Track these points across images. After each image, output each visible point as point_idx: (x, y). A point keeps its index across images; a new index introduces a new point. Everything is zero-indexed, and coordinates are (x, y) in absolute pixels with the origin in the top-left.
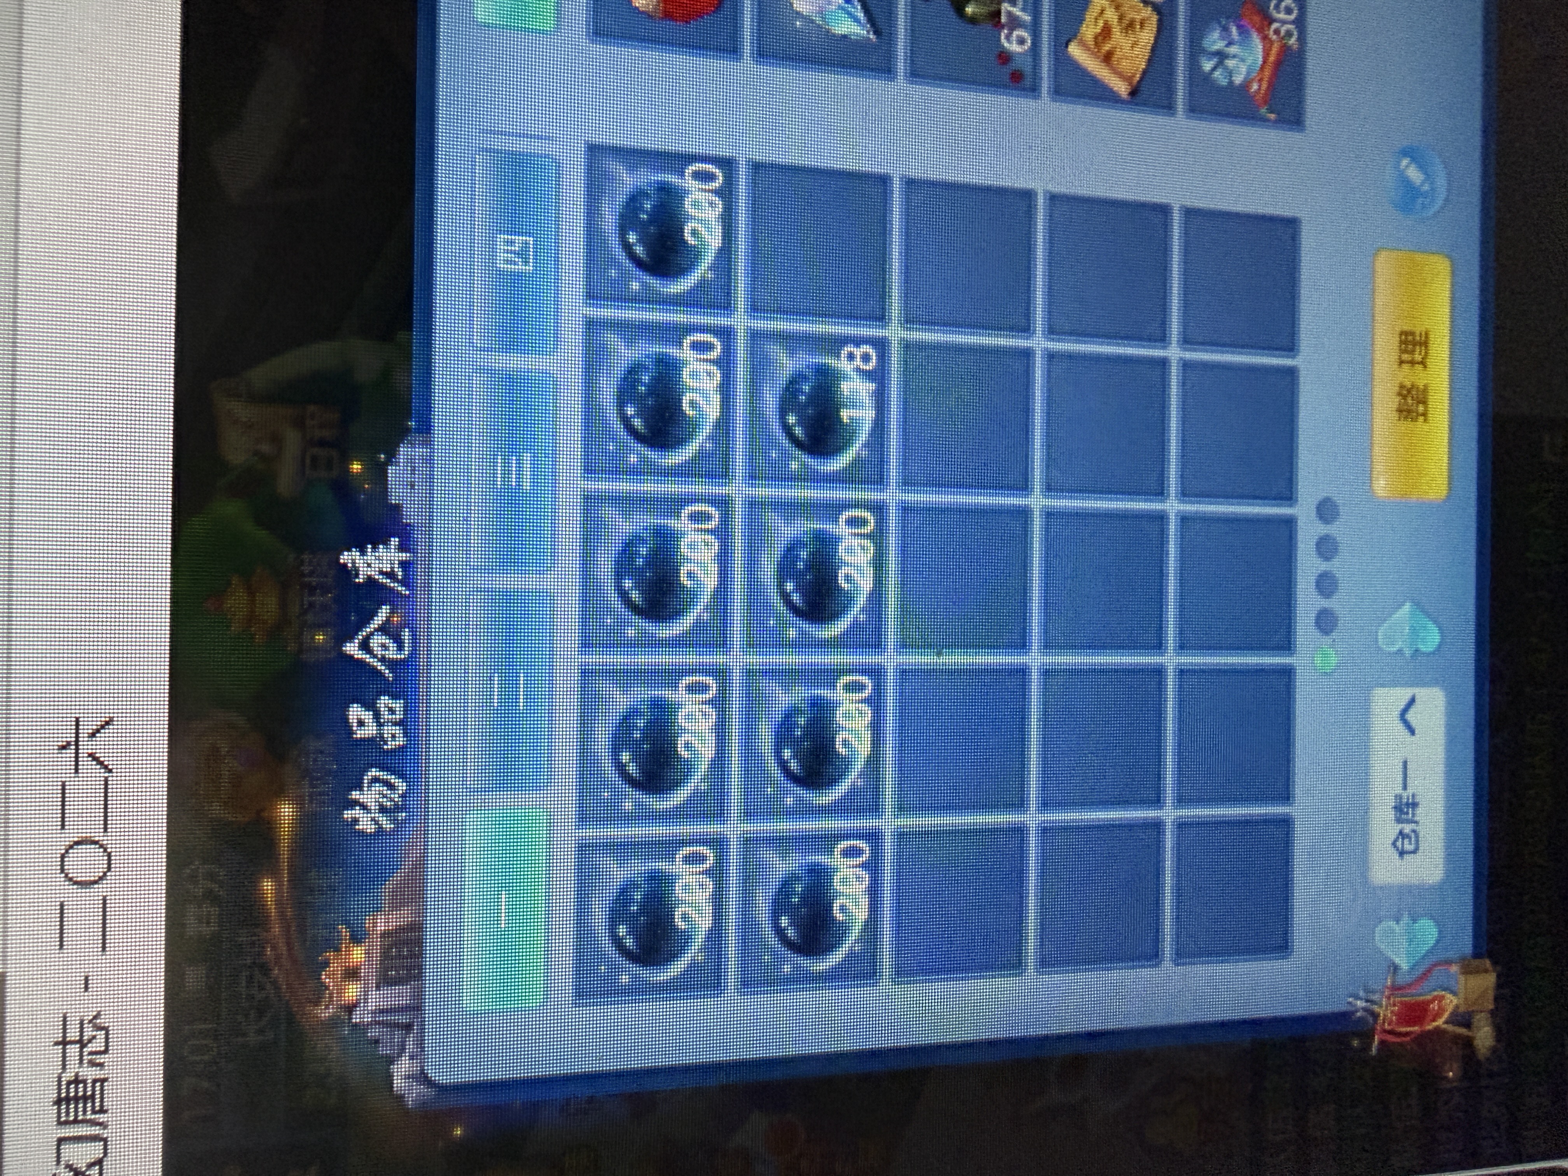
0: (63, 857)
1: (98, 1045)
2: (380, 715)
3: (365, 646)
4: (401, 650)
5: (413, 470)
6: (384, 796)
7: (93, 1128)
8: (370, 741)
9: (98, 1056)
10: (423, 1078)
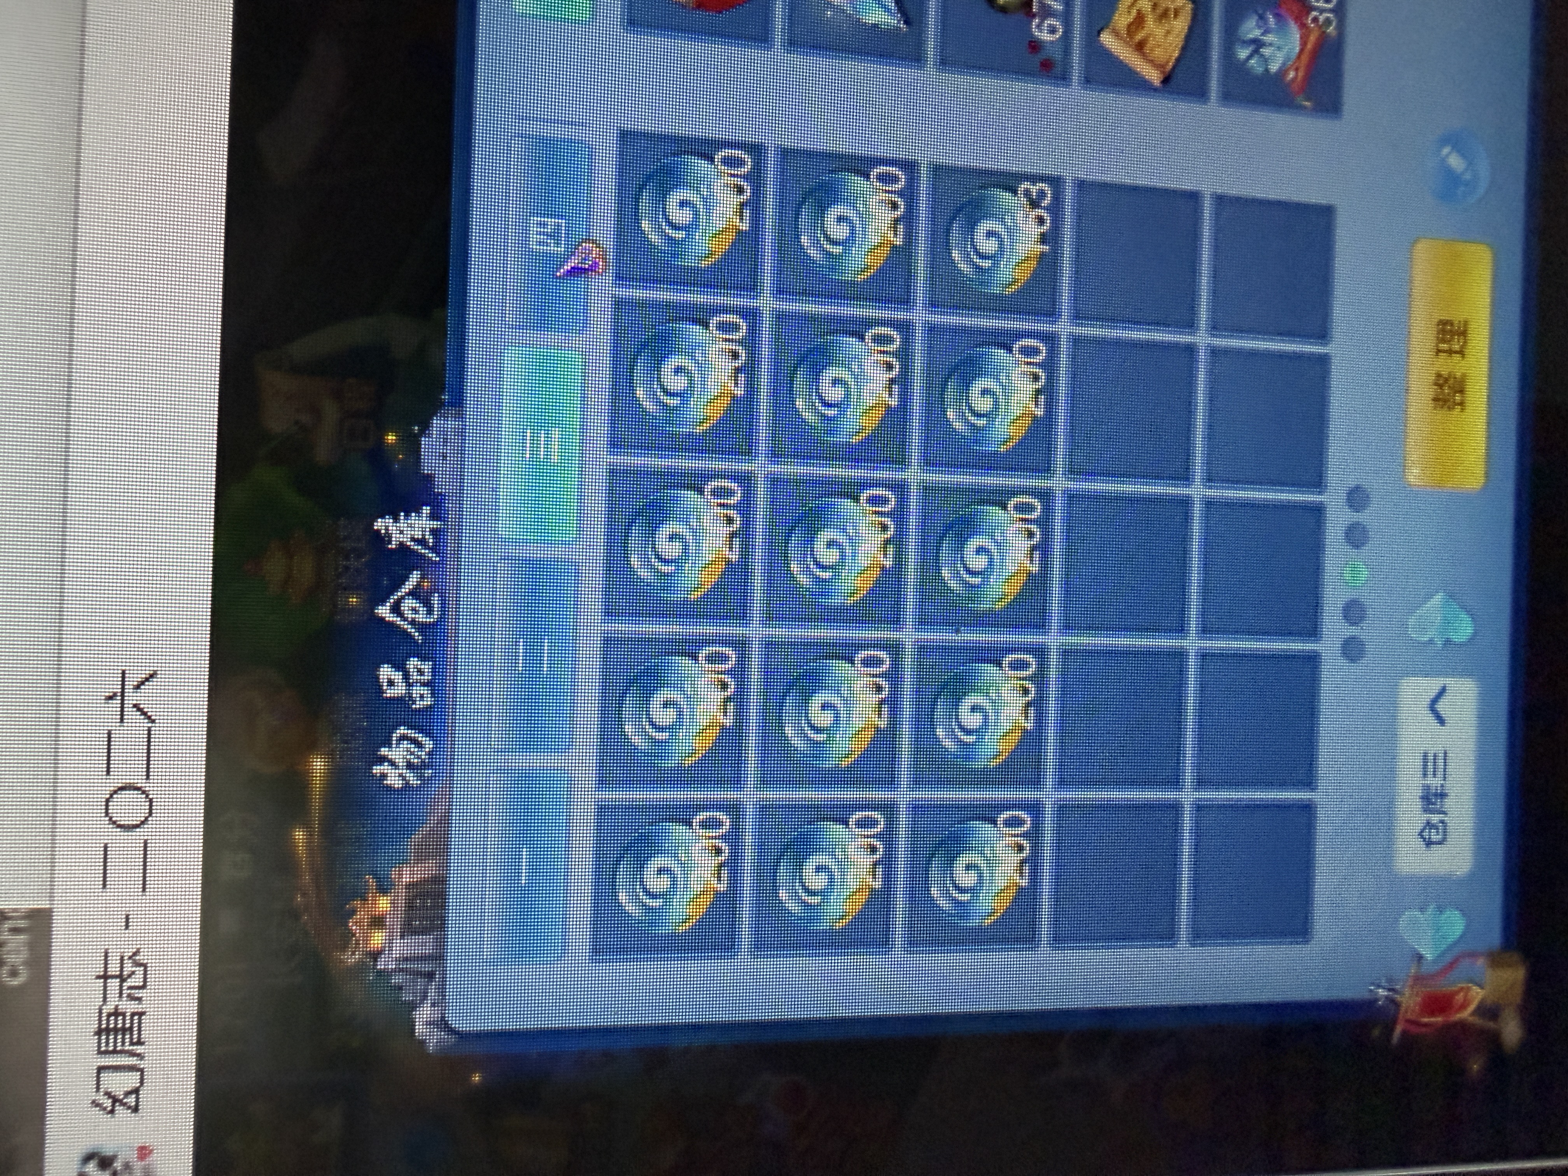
0: (108, 801)
1: (136, 981)
2: (410, 675)
3: (396, 609)
4: (430, 614)
5: (445, 441)
6: (412, 753)
7: (131, 1059)
8: (399, 700)
9: (137, 991)
10: (442, 1024)
